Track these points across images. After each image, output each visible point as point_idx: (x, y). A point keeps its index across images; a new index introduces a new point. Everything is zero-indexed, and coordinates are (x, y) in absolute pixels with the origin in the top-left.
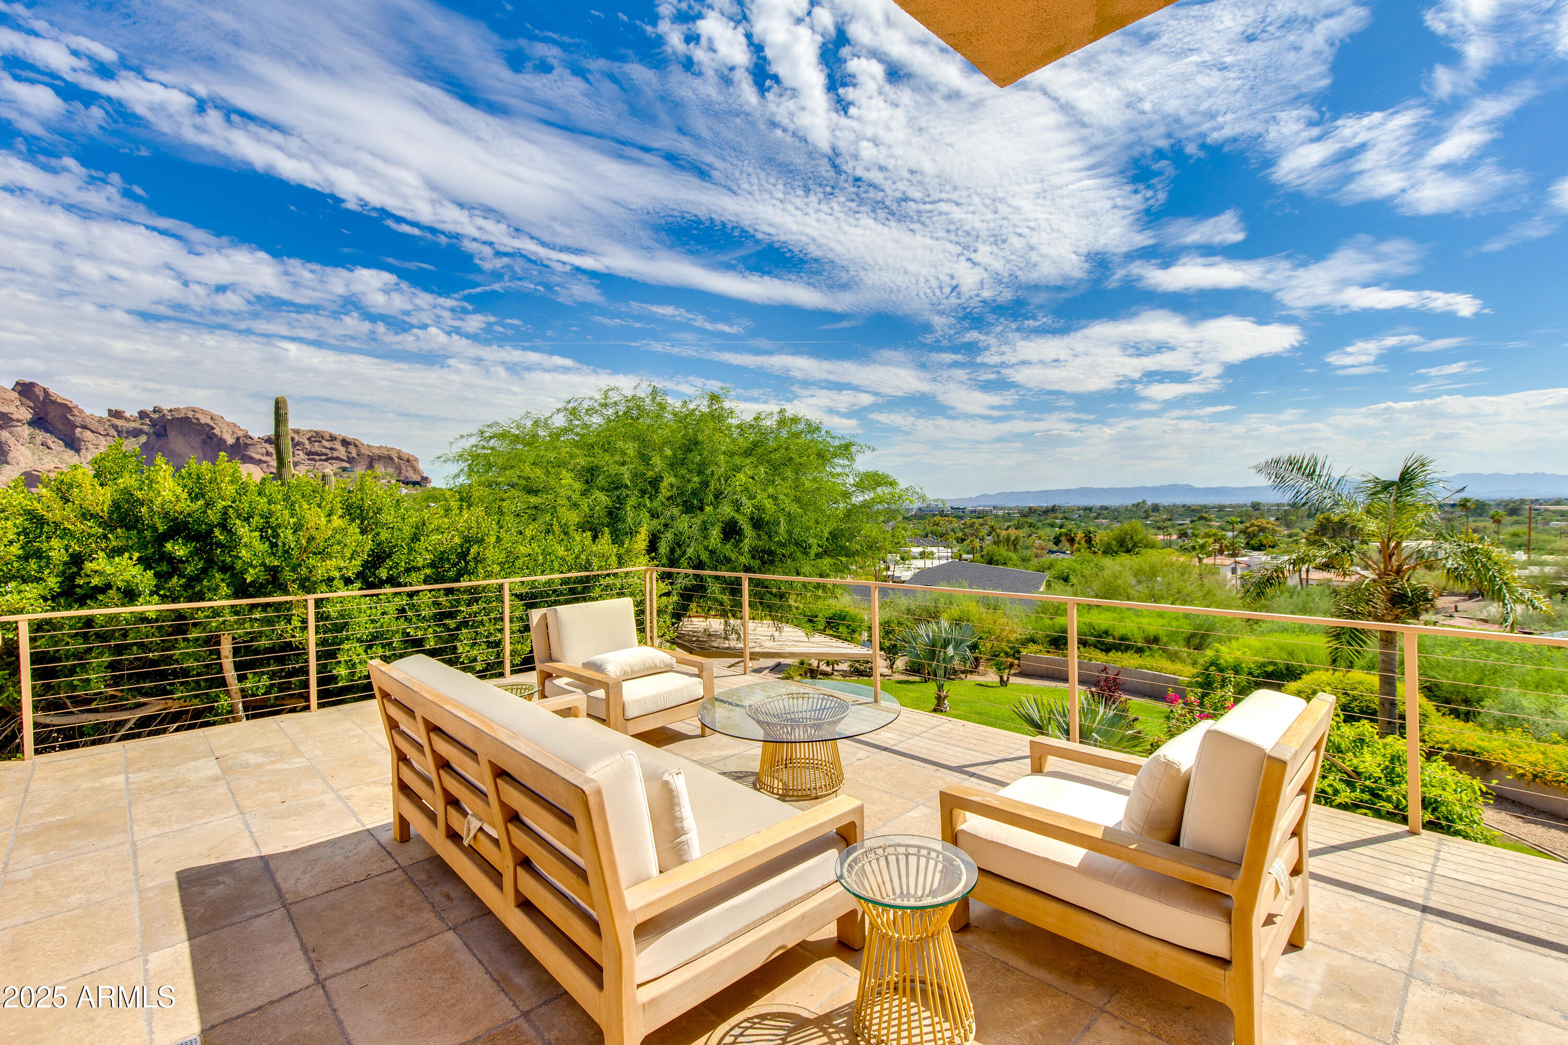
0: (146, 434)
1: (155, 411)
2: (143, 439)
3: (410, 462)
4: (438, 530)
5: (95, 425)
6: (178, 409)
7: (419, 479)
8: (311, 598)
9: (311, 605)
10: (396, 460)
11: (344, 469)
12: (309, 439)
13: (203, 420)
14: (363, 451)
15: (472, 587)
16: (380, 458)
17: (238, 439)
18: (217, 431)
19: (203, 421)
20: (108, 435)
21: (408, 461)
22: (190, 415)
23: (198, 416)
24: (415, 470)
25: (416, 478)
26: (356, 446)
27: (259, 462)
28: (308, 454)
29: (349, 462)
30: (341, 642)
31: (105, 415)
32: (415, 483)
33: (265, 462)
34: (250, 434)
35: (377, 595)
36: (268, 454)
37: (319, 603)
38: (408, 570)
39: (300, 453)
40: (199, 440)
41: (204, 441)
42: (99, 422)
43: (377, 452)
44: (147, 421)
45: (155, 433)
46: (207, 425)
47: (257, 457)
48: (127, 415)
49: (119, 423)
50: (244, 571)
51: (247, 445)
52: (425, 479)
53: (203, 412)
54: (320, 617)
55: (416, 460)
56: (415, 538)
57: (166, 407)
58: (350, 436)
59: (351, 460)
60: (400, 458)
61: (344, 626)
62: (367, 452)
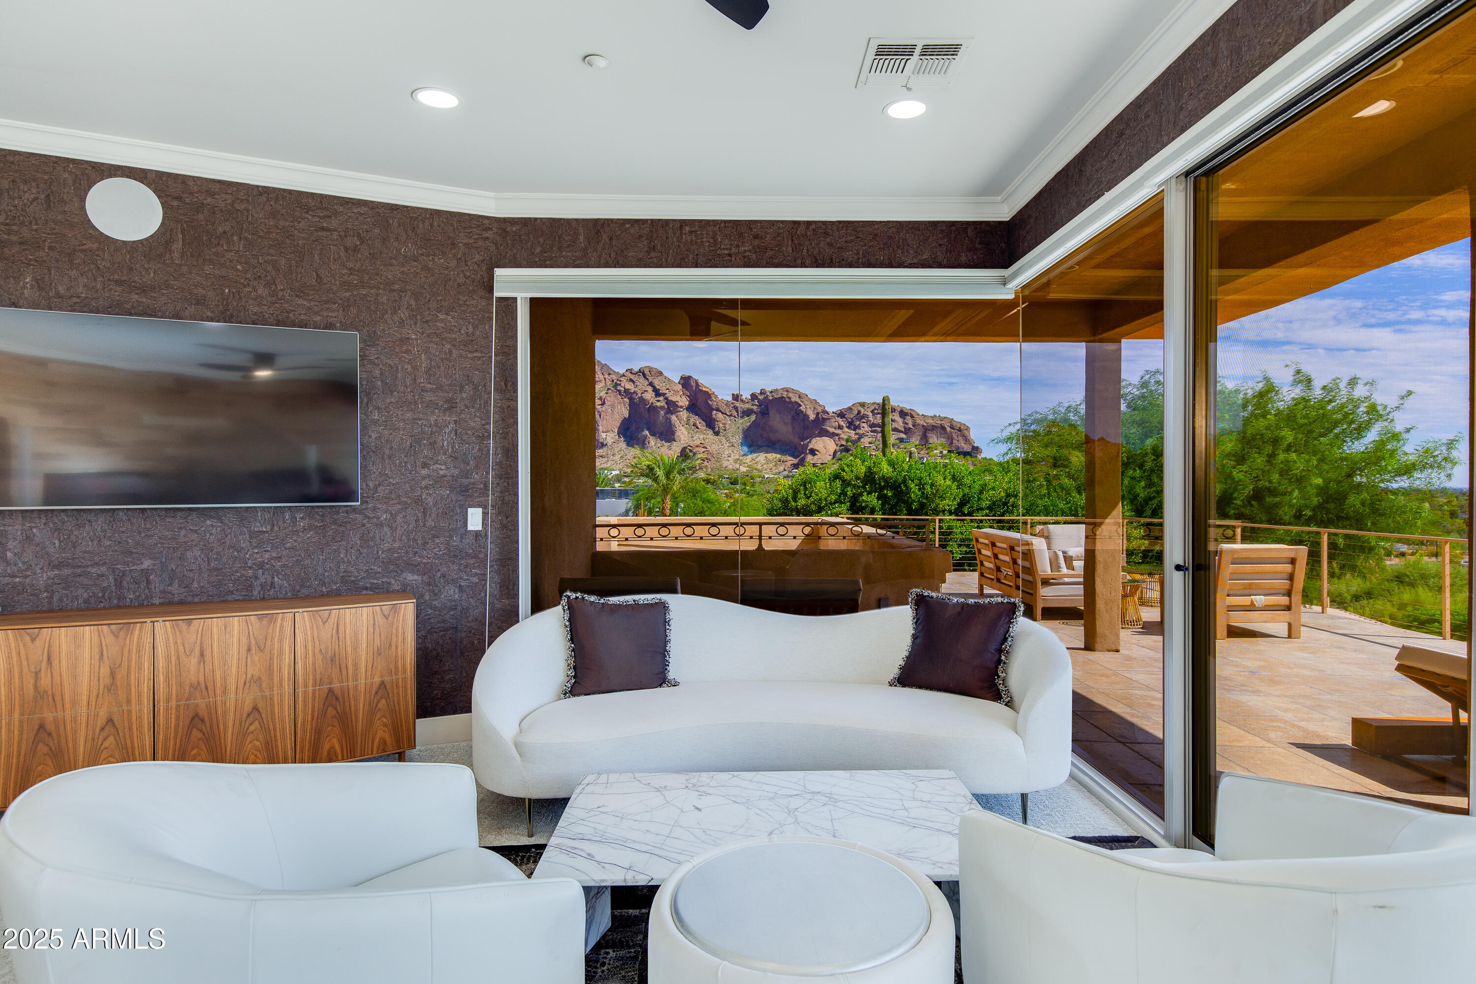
0: (755, 413)
1: (761, 393)
2: (753, 417)
3: (962, 431)
4: (993, 489)
5: (723, 408)
6: (776, 390)
7: (969, 450)
8: (937, 518)
9: (937, 521)
10: (948, 429)
11: (901, 440)
12: (872, 412)
13: (795, 398)
14: (918, 421)
15: (1011, 520)
16: (933, 428)
17: (818, 414)
18: (802, 408)
19: (793, 400)
20: (731, 415)
21: (960, 430)
22: (785, 394)
23: (791, 395)
24: (967, 440)
25: (967, 448)
26: (912, 417)
27: (832, 435)
28: (871, 426)
29: (905, 433)
30: (949, 541)
31: (730, 398)
32: (965, 454)
33: (838, 435)
34: (827, 409)
35: (963, 520)
36: (840, 427)
37: (940, 520)
38: (978, 510)
39: (865, 425)
40: (790, 417)
41: (793, 418)
42: (726, 405)
43: (931, 421)
44: (756, 402)
45: (761, 412)
46: (796, 402)
47: (831, 430)
48: (744, 398)
49: (738, 404)
50: (912, 503)
51: (824, 420)
52: (976, 449)
53: (794, 392)
54: (940, 527)
55: (968, 429)
56: (981, 492)
57: (769, 389)
58: (907, 406)
59: (907, 431)
60: (952, 427)
61: (950, 533)
62: (922, 423)
